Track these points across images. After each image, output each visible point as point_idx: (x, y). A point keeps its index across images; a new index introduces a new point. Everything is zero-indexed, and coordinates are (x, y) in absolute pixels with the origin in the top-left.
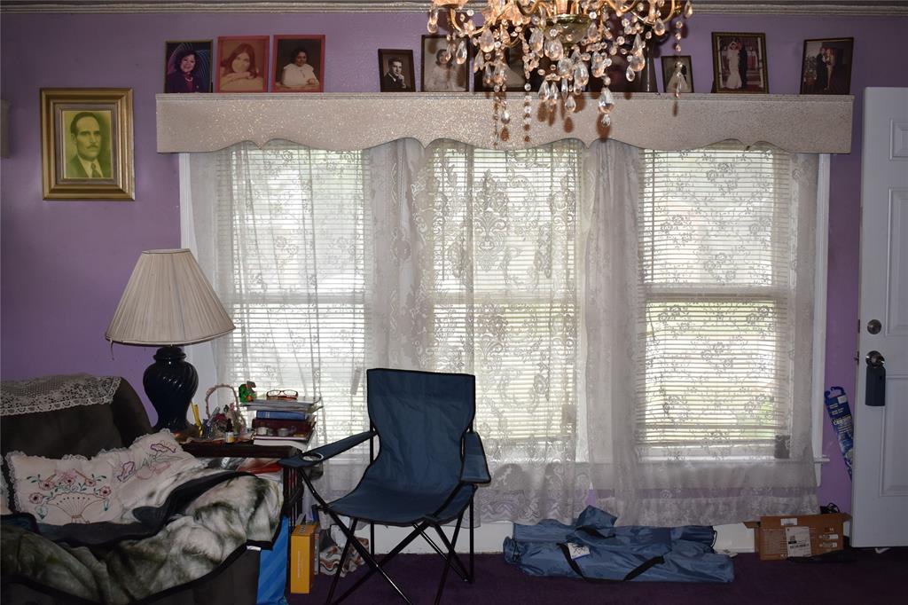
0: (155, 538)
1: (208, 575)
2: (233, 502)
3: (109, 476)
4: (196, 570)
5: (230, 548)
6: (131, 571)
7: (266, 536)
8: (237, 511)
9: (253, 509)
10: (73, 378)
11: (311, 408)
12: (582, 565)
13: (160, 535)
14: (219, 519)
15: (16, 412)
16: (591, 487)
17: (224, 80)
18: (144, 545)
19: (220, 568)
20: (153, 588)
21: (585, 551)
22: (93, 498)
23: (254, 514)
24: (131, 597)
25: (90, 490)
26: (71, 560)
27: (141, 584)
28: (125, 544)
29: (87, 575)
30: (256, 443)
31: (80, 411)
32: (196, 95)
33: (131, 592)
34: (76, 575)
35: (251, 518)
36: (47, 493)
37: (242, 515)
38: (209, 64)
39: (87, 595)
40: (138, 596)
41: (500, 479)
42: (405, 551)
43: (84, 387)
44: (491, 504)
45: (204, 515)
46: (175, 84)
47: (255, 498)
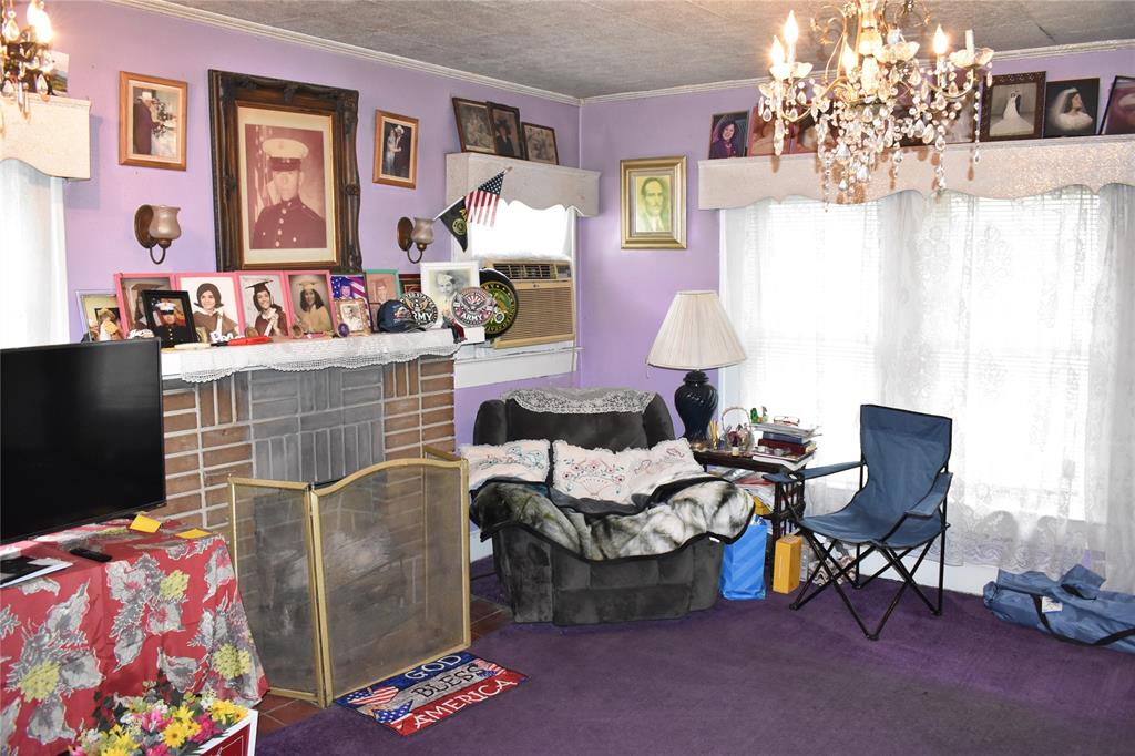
0: (636, 517)
1: (669, 553)
2: (700, 500)
3: (626, 468)
4: (661, 547)
5: (690, 534)
6: (609, 536)
7: (725, 531)
8: (702, 508)
9: (716, 508)
10: (615, 390)
11: (809, 433)
12: (1052, 621)
13: (640, 515)
14: (686, 509)
15: (566, 412)
16: (1087, 547)
17: (755, 145)
18: (625, 521)
19: (680, 549)
20: (622, 553)
21: (1058, 607)
22: (610, 483)
23: (717, 512)
24: (605, 556)
25: (608, 476)
26: (564, 519)
27: (614, 548)
28: (611, 517)
29: (573, 533)
30: (754, 458)
31: (615, 414)
32: (734, 159)
33: (606, 552)
34: (565, 531)
35: (714, 515)
36: (575, 473)
37: (706, 510)
38: (744, 132)
39: (571, 547)
40: (610, 556)
41: (990, 524)
42: (883, 575)
43: (622, 398)
44: (980, 547)
45: (677, 506)
46: (717, 151)
47: (720, 499)
